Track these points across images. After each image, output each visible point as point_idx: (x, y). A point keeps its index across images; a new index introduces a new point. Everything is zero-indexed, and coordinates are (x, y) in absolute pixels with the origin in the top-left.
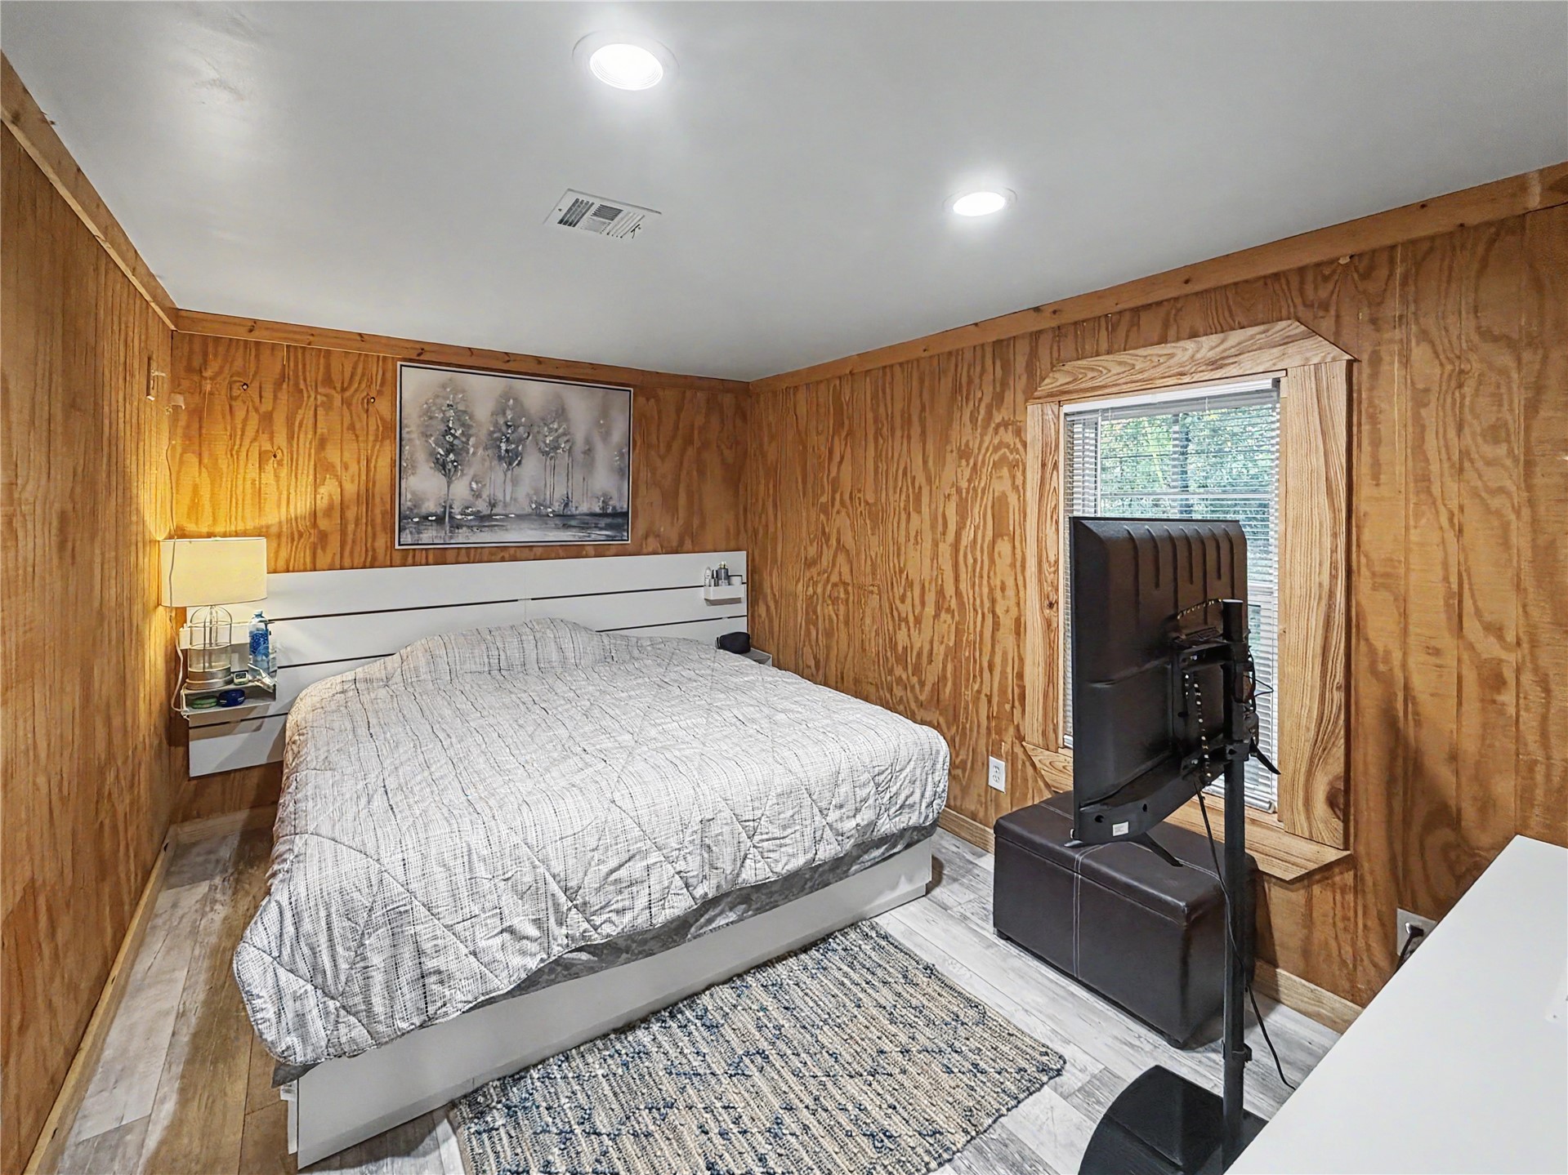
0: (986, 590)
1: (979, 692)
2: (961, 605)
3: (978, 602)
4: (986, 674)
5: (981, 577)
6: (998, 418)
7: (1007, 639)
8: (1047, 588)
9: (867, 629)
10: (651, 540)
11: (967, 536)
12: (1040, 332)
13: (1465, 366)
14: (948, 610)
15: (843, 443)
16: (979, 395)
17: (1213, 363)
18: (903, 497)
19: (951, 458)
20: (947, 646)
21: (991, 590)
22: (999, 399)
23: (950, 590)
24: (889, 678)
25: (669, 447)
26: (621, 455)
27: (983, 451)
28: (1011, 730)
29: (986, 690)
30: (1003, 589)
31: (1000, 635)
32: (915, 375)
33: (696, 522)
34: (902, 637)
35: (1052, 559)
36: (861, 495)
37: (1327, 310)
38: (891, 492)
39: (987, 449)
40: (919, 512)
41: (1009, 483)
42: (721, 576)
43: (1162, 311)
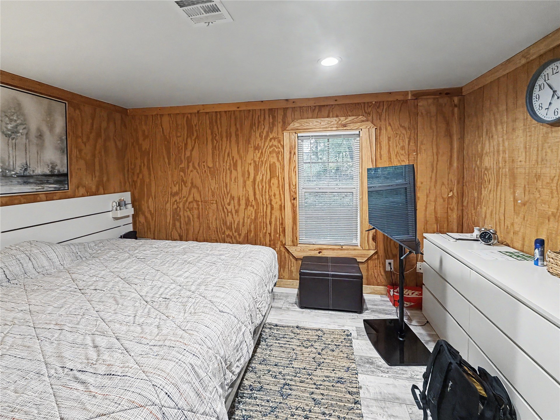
0: (267, 197)
1: (266, 233)
2: (258, 204)
3: (264, 201)
4: (269, 226)
5: (265, 192)
6: (271, 136)
7: (276, 213)
8: (292, 193)
9: (210, 218)
10: (80, 188)
11: (259, 178)
12: (287, 108)
13: (397, 132)
14: (252, 206)
15: (193, 142)
16: (263, 127)
17: (343, 125)
18: (228, 164)
19: (251, 150)
20: (251, 219)
21: (270, 196)
22: (271, 130)
23: (252, 198)
24: (223, 236)
25: (88, 138)
26: (61, 140)
27: (265, 147)
28: (279, 243)
29: (269, 231)
30: (275, 195)
31: (273, 212)
32: (233, 117)
33: (105, 179)
34: (229, 219)
35: (294, 184)
36: (205, 164)
37: (370, 114)
38: (222, 163)
39: (267, 146)
40: (236, 170)
41: (276, 159)
42: (121, 204)
43: (328, 108)
